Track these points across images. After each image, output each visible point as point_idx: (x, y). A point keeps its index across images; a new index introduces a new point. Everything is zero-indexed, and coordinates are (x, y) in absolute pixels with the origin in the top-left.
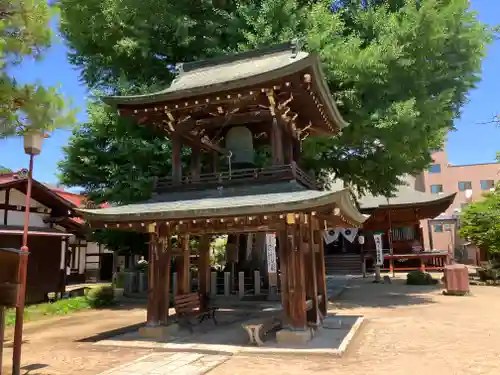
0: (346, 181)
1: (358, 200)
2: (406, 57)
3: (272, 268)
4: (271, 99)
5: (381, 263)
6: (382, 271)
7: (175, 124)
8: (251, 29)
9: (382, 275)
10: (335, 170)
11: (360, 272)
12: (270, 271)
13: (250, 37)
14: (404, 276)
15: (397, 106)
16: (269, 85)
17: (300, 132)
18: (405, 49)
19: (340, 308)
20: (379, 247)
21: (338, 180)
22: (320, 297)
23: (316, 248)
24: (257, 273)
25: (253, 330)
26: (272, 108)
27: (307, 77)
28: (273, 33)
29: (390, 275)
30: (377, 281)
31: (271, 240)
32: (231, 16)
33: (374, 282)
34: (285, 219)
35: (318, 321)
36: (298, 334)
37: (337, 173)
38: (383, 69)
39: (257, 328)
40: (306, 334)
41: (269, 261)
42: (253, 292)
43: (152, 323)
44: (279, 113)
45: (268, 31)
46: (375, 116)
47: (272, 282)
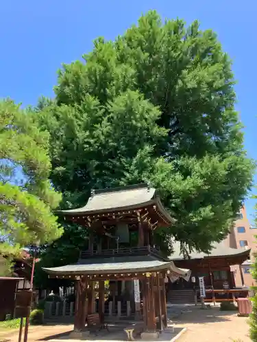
0: (182, 242)
1: (190, 255)
2: (205, 185)
3: (137, 299)
4: (139, 214)
5: (204, 296)
6: (206, 302)
7: (91, 223)
8: (128, 171)
9: (206, 304)
10: (174, 235)
11: (193, 302)
12: (136, 301)
13: (128, 175)
14: (218, 305)
15: (201, 209)
16: (137, 209)
17: (152, 225)
18: (205, 181)
19: (176, 323)
20: (202, 285)
21: (177, 242)
22: (163, 316)
23: (160, 288)
24: (128, 302)
25: (130, 332)
26: (139, 218)
27: (155, 207)
28: (139, 173)
29: (212, 304)
30: (203, 308)
31: (136, 282)
32: (118, 163)
33: (201, 309)
34: (145, 275)
35: (162, 329)
36: (151, 334)
37: (176, 237)
38: (193, 191)
39: (131, 331)
40: (155, 334)
41: (135, 295)
42: (126, 315)
43: (77, 330)
44: (142, 220)
45: (136, 173)
46: (191, 214)
47: (138, 308)
